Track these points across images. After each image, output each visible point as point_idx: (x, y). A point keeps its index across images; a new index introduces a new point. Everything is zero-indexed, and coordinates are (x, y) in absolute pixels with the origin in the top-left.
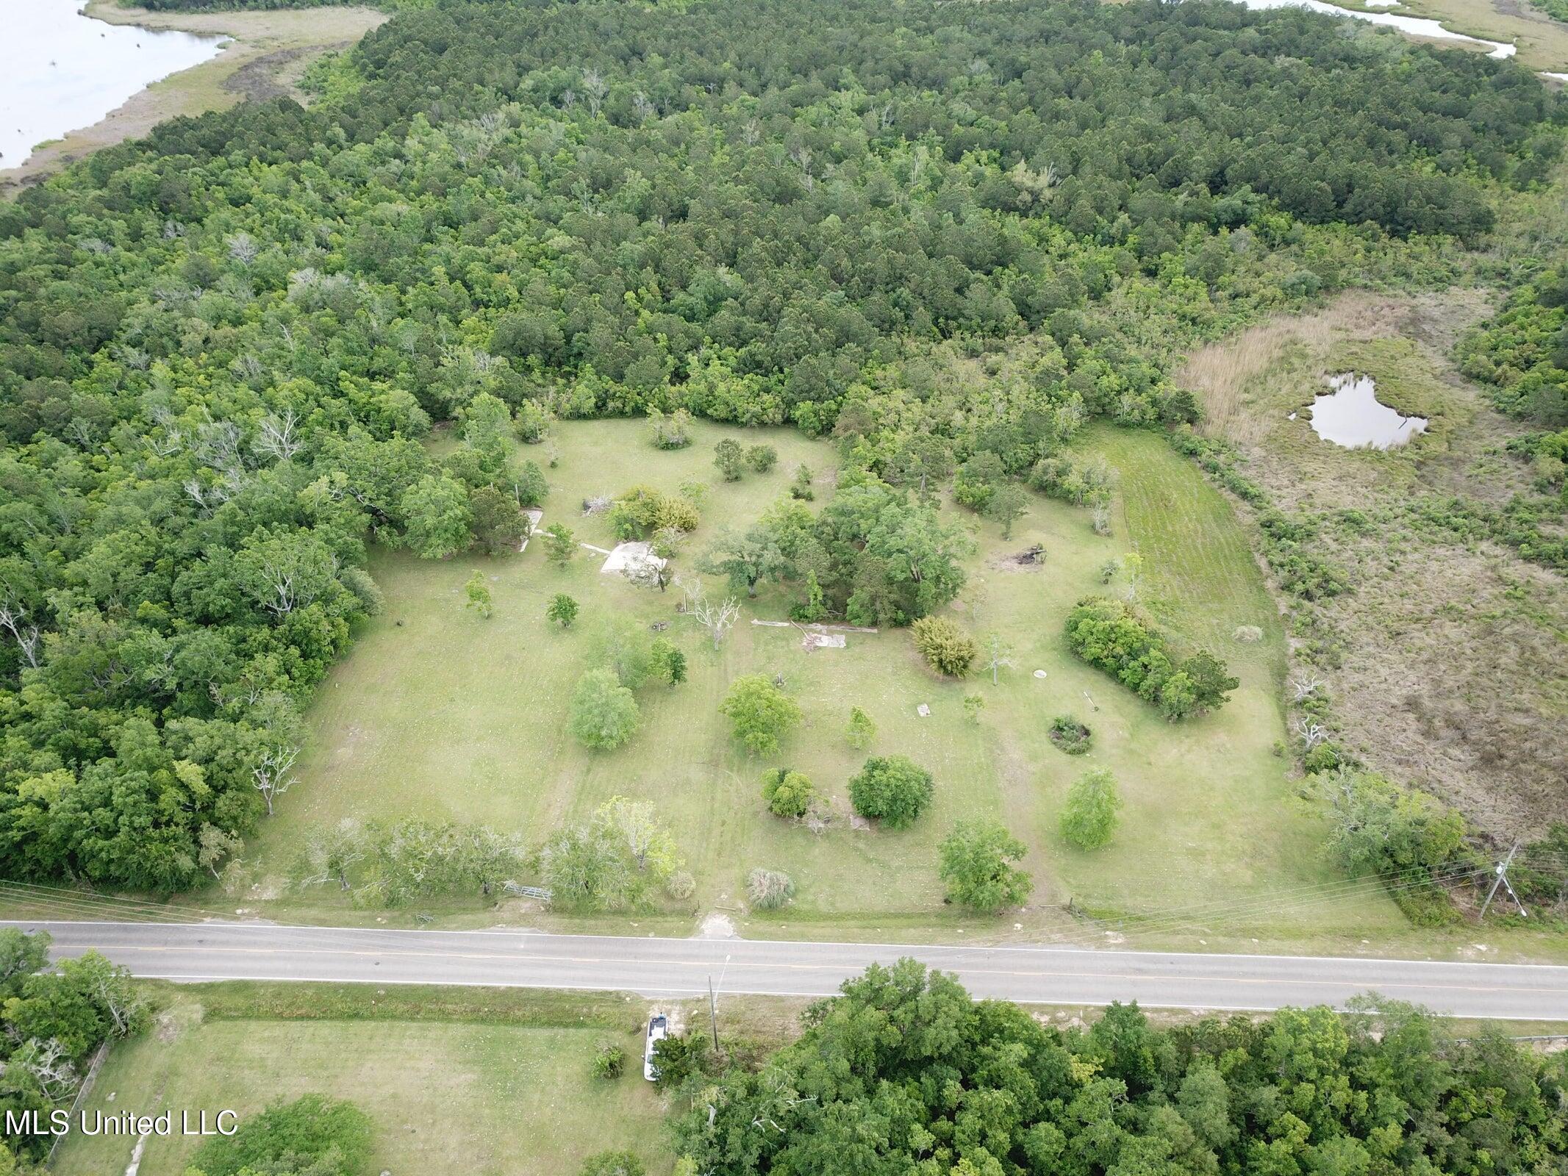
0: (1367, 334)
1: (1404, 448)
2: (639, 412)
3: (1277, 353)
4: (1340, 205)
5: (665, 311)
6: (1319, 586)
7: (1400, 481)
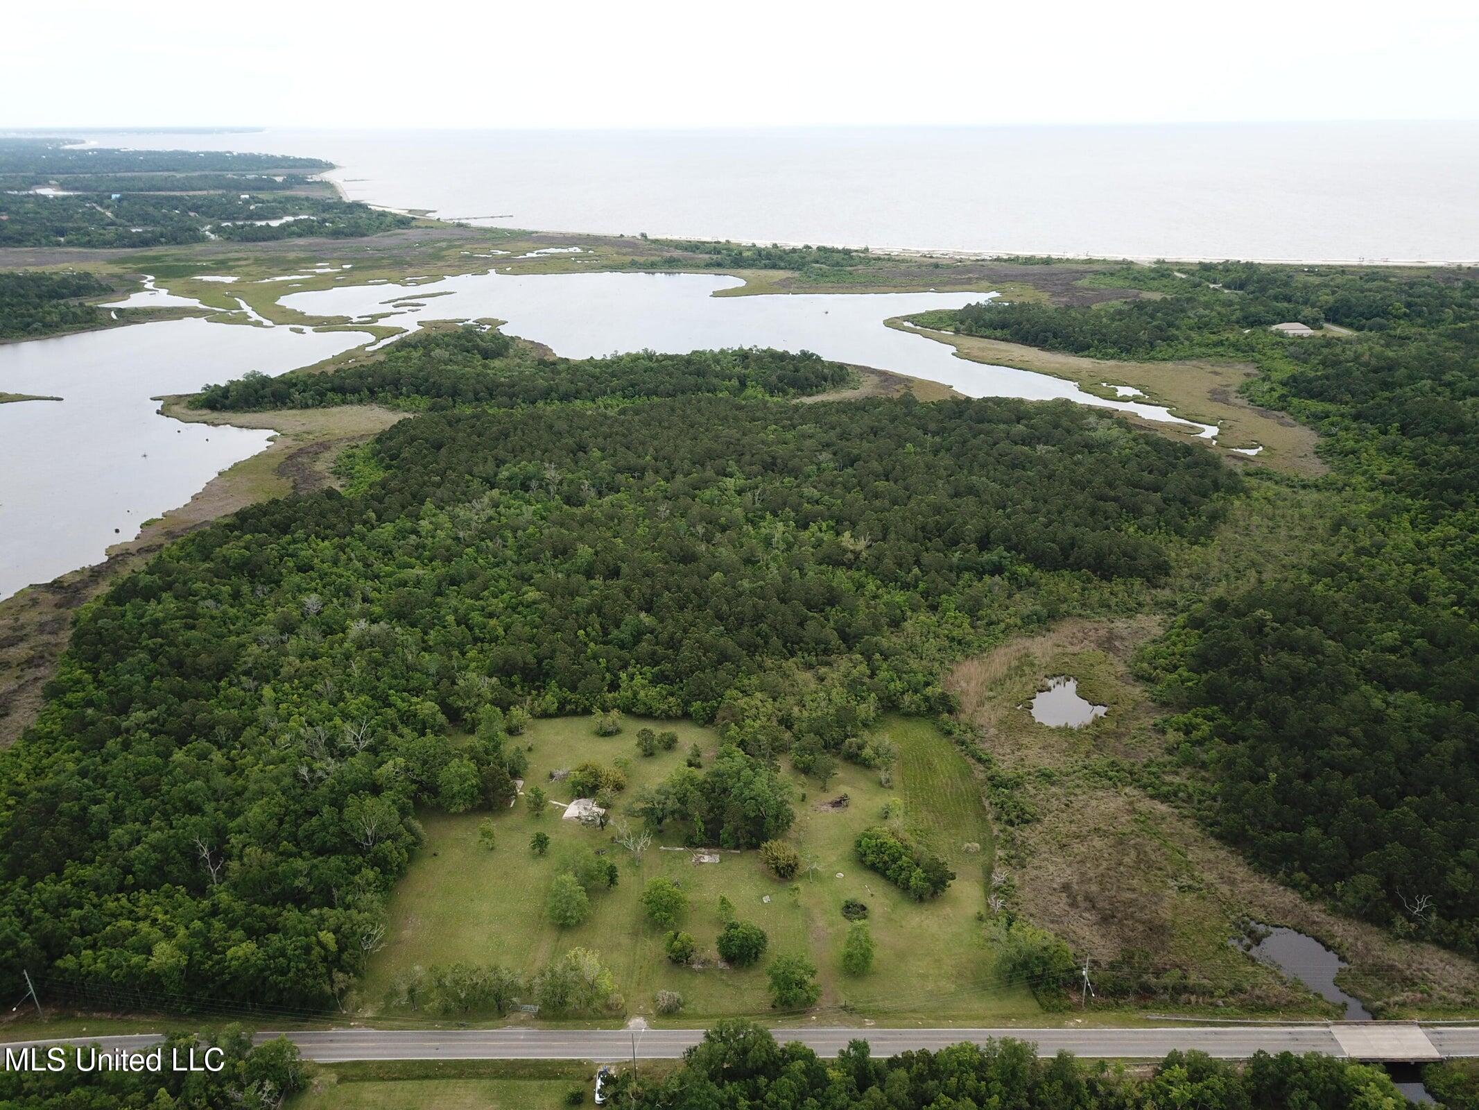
0: (1076, 649)
1: (1087, 727)
2: (587, 712)
3: (1014, 663)
4: (1067, 558)
5: (605, 643)
6: (1018, 817)
7: (1083, 748)
